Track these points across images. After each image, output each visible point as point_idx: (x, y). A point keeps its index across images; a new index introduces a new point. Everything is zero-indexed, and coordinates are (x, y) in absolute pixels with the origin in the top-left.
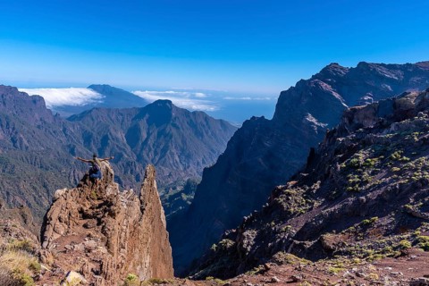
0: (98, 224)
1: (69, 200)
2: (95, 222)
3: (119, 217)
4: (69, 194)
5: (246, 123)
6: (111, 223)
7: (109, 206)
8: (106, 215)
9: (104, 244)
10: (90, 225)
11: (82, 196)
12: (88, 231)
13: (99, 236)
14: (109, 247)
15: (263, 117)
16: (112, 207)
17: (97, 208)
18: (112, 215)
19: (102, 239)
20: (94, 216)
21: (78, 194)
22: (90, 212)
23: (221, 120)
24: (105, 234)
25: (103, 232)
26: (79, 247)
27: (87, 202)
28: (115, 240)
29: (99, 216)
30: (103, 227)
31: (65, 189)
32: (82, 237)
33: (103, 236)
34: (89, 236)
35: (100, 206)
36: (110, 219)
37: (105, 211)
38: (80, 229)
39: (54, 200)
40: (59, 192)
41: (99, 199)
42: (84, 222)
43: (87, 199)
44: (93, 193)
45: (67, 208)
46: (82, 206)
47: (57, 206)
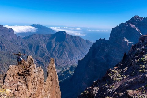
0: (24, 78)
1: (14, 69)
2: (23, 77)
3: (32, 76)
4: (14, 67)
5: (97, 41)
6: (28, 77)
7: (28, 72)
8: (27, 75)
9: (25, 85)
10: (21, 78)
11: (19, 68)
12: (20, 80)
13: (24, 82)
14: (27, 86)
15: (104, 39)
16: (29, 72)
17: (24, 72)
18: (29, 75)
19: (25, 83)
20: (23, 75)
21: (17, 67)
22: (21, 74)
23: (86, 40)
24: (26, 81)
25: (25, 81)
26: (15, 85)
27: (21, 70)
28: (30, 84)
29: (24, 75)
30: (25, 79)
31: (13, 65)
32: (17, 82)
33: (25, 82)
34: (20, 82)
35: (25, 72)
36: (28, 76)
37: (27, 73)
38: (17, 79)
40: (11, 66)
41: (25, 69)
42: (19, 77)
43: (21, 69)
44: (23, 67)
45: (13, 72)
46: (19, 71)
47: (10, 71)
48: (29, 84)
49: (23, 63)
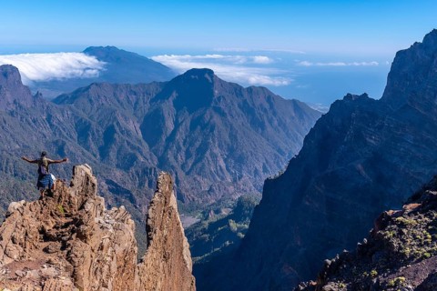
0: (63, 249)
1: (27, 216)
2: (59, 245)
3: (94, 242)
4: (26, 208)
5: (336, 106)
6: (79, 247)
7: (78, 225)
8: (74, 236)
9: (68, 274)
10: (52, 249)
11: (45, 211)
12: (48, 257)
13: (63, 263)
14: (76, 280)
15: (365, 95)
16: (82, 227)
17: (63, 227)
18: (82, 237)
19: (66, 267)
20: (58, 239)
21: (38, 208)
22: (53, 233)
23: (294, 102)
24: (71, 261)
25: (69, 259)
26: (33, 274)
27: (50, 220)
28: (86, 271)
29: (64, 238)
30: (69, 252)
31: (23, 202)
32: (40, 263)
33: (68, 264)
34: (49, 262)
35: (67, 225)
36: (79, 243)
37: (73, 231)
38: (39, 254)
39: (8, 215)
40: (14, 205)
41: (67, 216)
42: (45, 245)
43: (52, 215)
44: (60, 207)
45: (23, 226)
46: (43, 224)
47: (10, 222)
48: (83, 271)
49: (57, 193)
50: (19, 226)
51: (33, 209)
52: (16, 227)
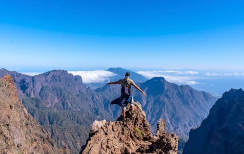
1: (111, 135)
4: (110, 127)
5: (225, 94)
11: (126, 132)
15: (241, 89)
21: (120, 129)
23: (203, 92)
27: (131, 142)
31: (105, 121)
39: (92, 134)
40: (98, 124)
41: (145, 139)
43: (131, 137)
45: (108, 147)
46: (125, 146)
47: (95, 142)
50: (104, 147)
51: (115, 130)
52: (102, 147)
